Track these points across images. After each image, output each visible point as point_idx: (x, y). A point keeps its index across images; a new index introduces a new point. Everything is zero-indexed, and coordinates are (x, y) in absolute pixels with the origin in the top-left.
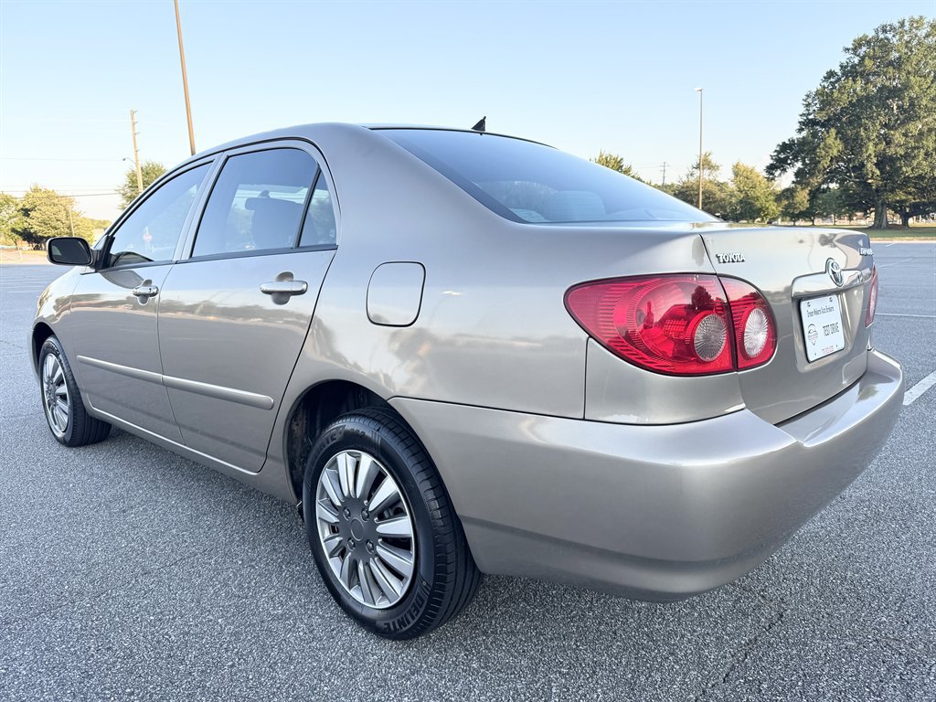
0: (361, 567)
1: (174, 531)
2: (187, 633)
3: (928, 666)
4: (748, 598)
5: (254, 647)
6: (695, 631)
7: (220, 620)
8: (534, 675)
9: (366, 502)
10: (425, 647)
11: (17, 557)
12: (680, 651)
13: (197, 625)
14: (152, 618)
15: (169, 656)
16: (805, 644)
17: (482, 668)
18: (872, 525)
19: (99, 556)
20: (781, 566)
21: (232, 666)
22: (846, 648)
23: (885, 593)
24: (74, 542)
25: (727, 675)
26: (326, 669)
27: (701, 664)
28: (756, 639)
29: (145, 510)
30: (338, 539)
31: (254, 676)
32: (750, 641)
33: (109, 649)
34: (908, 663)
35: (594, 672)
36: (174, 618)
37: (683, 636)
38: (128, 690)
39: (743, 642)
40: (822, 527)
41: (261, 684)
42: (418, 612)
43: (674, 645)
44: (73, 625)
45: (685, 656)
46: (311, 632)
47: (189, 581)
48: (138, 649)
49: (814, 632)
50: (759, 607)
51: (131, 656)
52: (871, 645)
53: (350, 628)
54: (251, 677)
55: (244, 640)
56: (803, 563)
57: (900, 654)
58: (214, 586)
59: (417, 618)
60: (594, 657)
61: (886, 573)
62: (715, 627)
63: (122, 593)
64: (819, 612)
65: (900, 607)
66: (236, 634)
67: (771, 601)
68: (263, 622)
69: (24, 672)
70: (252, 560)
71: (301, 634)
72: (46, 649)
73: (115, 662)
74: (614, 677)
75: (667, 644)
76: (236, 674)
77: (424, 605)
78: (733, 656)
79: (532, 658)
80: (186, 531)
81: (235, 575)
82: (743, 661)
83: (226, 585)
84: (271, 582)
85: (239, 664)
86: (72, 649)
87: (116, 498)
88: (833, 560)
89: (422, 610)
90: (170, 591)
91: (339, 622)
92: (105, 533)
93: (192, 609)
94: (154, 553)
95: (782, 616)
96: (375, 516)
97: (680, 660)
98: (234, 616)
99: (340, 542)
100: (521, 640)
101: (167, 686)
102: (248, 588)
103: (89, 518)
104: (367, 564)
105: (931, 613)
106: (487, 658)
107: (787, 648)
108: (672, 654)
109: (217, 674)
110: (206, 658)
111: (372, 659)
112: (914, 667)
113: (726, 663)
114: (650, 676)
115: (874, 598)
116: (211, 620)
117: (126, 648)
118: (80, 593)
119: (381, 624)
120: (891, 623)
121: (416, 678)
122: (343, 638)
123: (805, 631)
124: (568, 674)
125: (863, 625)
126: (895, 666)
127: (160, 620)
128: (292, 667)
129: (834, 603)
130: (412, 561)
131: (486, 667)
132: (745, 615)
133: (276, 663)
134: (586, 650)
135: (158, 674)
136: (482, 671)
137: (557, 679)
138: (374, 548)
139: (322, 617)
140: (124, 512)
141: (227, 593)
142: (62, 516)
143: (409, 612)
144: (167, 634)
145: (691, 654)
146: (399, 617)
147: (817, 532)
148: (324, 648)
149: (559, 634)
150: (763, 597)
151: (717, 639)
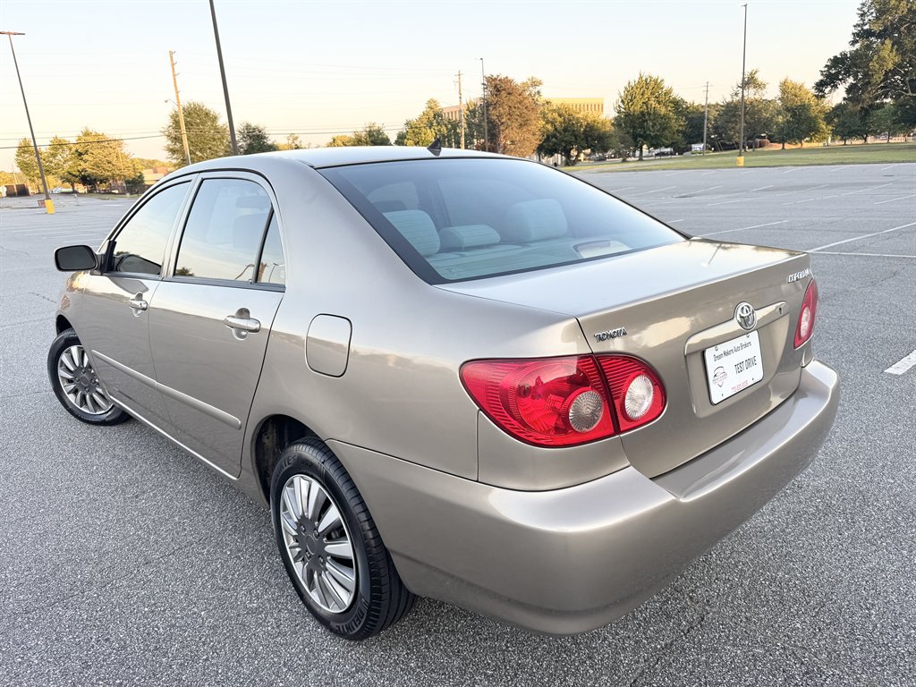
0: (315, 576)
1: (177, 519)
2: (174, 626)
3: (824, 677)
4: (676, 599)
5: (228, 641)
6: (617, 634)
7: (203, 613)
8: (462, 676)
9: (316, 523)
10: (374, 644)
11: (42, 545)
12: (599, 654)
13: (182, 618)
14: (146, 609)
15: (156, 648)
16: (716, 650)
17: (419, 667)
18: (820, 519)
19: (109, 546)
20: (717, 565)
21: (206, 660)
22: (753, 656)
23: (808, 596)
24: (91, 529)
25: (635, 681)
26: (285, 665)
27: (614, 669)
28: (671, 644)
29: (155, 495)
30: (298, 550)
31: (223, 671)
32: (666, 645)
33: (107, 640)
34: (807, 673)
35: (516, 675)
36: (165, 610)
37: (605, 639)
38: (118, 681)
39: (659, 647)
40: (770, 521)
41: (227, 678)
42: (360, 622)
43: (594, 648)
44: (80, 615)
45: (602, 660)
46: (278, 627)
47: (182, 571)
48: (131, 641)
49: (728, 638)
50: (684, 609)
51: (124, 648)
52: (777, 653)
53: (312, 623)
54: (220, 671)
55: (220, 633)
56: (740, 561)
57: (802, 663)
58: (202, 577)
59: (360, 627)
60: (519, 659)
61: (816, 574)
62: (637, 630)
63: (125, 583)
64: (739, 616)
65: (817, 613)
66: (214, 627)
67: (698, 602)
68: (238, 615)
69: (36, 662)
70: (239, 551)
71: (269, 628)
72: (56, 639)
73: (110, 654)
74: (532, 680)
75: (588, 647)
76: (208, 669)
77: (364, 618)
78: (645, 661)
79: (464, 658)
80: (187, 518)
81: (222, 566)
82: (653, 667)
83: (214, 576)
84: (252, 574)
85: (213, 658)
86: (77, 640)
87: (131, 482)
88: (769, 558)
89: (363, 621)
90: (165, 581)
91: (303, 617)
92: (118, 520)
93: (181, 601)
94: (156, 542)
95: (703, 619)
96: (323, 536)
97: (596, 664)
98: (215, 609)
99: (299, 552)
100: (459, 640)
101: (150, 678)
102: (232, 580)
103: (106, 504)
104: (320, 575)
105: (845, 620)
106: (425, 657)
107: (698, 655)
108: (590, 658)
109: (192, 667)
110: (186, 651)
111: (326, 655)
112: (811, 678)
113: (637, 669)
114: (565, 680)
115: (796, 601)
116: (195, 613)
117: (121, 639)
118: (90, 583)
119: (334, 625)
120: (803, 629)
121: (359, 675)
122: (305, 634)
123: (720, 636)
124: (492, 676)
125: (776, 632)
126: (793, 677)
127: (152, 612)
128: (256, 662)
129: (756, 607)
130: (354, 579)
131: (423, 667)
132: (669, 617)
133: (243, 658)
134: (514, 651)
135: (144, 667)
136: (418, 670)
137: (481, 681)
138: (324, 563)
139: (290, 612)
140: (137, 497)
141: (213, 585)
142: (83, 500)
143: (353, 620)
144: (157, 626)
145: (608, 658)
146: (347, 623)
147: (763, 528)
148: (286, 644)
149: (493, 634)
150: (691, 598)
151: (636, 643)
